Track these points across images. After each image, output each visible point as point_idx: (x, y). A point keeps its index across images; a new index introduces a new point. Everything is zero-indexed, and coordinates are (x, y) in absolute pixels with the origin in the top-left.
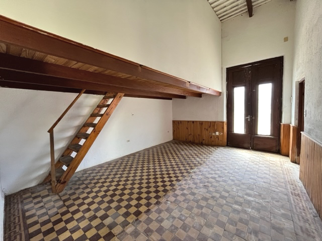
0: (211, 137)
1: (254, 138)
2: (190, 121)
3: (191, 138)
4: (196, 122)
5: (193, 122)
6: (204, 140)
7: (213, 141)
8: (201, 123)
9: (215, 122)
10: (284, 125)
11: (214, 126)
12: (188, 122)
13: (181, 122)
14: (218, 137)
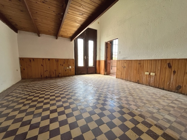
0: (66, 71)
1: (88, 68)
2: (46, 59)
3: (47, 74)
4: (52, 59)
5: (49, 59)
6: (60, 73)
7: (67, 73)
8: (57, 60)
9: (68, 60)
10: (98, 61)
11: (68, 62)
12: (43, 59)
13: (33, 59)
14: (70, 70)
